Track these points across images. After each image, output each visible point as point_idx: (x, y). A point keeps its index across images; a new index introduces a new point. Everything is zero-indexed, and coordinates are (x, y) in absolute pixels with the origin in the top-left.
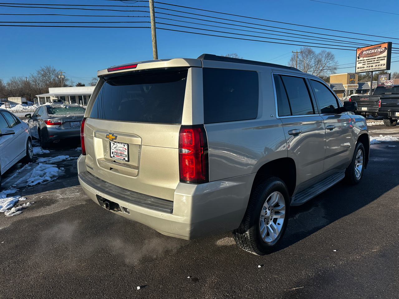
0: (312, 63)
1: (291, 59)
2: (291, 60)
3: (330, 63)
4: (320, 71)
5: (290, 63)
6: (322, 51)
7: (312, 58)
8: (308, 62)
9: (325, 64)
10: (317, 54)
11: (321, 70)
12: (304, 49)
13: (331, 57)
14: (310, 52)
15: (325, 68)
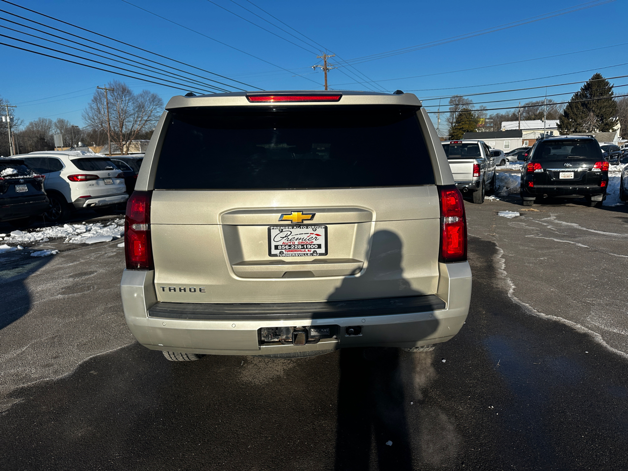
0: (131, 108)
1: (93, 98)
2: (93, 101)
3: (158, 110)
4: (144, 122)
5: (92, 106)
6: (143, 91)
7: (129, 100)
8: (124, 107)
9: (151, 112)
10: (135, 95)
11: (146, 121)
12: (114, 84)
13: (158, 103)
14: (125, 91)
15: (150, 118)
